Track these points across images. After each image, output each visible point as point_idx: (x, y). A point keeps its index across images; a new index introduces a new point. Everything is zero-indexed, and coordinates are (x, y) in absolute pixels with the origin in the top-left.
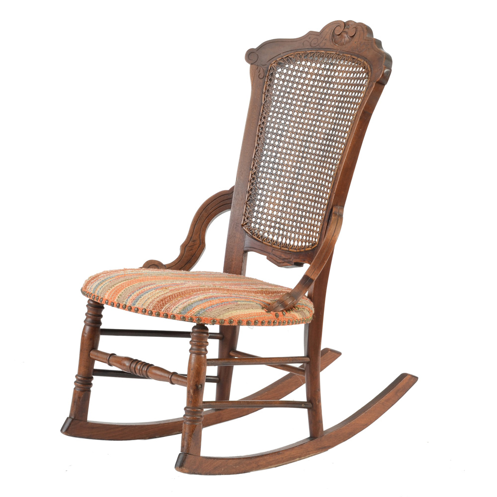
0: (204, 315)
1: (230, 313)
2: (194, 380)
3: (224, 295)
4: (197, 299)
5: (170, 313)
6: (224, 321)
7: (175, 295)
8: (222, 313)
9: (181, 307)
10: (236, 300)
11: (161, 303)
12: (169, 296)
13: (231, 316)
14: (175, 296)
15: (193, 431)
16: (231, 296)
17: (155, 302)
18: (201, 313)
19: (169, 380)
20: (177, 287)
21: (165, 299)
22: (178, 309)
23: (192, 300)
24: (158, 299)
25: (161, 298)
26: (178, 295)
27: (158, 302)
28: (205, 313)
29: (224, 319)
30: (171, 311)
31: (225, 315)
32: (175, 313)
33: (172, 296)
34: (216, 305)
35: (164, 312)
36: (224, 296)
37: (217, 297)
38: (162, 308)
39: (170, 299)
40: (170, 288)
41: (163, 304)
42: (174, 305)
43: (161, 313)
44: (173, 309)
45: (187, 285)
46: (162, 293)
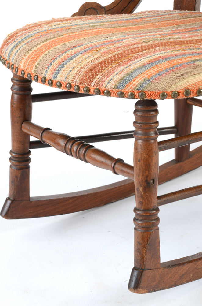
0: (149, 88)
1: (185, 81)
2: (143, 175)
3: (176, 53)
4: (138, 65)
5: (103, 88)
6: (178, 92)
7: (108, 60)
8: (174, 83)
9: (117, 78)
10: (193, 59)
11: (90, 74)
12: (101, 63)
13: (186, 85)
14: (108, 63)
15: (148, 241)
16: (185, 54)
17: (82, 74)
18: (144, 85)
19: (112, 169)
20: (112, 47)
21: (95, 67)
22: (112, 82)
23: (132, 67)
24: (86, 69)
25: (90, 66)
26: (112, 61)
27: (86, 72)
28: (150, 85)
29: (178, 90)
30: (104, 85)
31: (178, 84)
32: (109, 87)
33: (104, 62)
34: (165, 72)
35: (95, 87)
36: (176, 56)
37: (165, 58)
38: (92, 81)
39: (102, 67)
40: (102, 51)
41: (93, 75)
42: (108, 76)
43: (91, 88)
44: (107, 82)
45: (125, 42)
46: (91, 59)
